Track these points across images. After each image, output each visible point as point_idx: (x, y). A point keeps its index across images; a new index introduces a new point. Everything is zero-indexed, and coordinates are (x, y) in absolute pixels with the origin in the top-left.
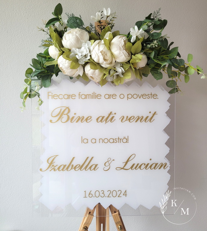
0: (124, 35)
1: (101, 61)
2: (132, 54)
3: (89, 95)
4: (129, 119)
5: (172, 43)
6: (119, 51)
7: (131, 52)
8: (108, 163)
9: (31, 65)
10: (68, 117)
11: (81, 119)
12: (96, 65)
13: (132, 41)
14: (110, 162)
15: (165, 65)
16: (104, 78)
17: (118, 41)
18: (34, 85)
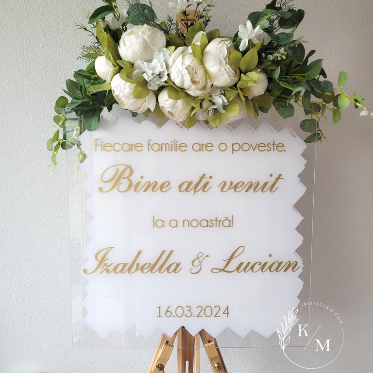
0: (227, 37)
1: (187, 84)
2: (241, 72)
3: (165, 145)
4: (235, 187)
5: (312, 52)
6: (219, 66)
7: (239, 68)
8: (197, 262)
9: (65, 91)
10: (131, 183)
11: (152, 186)
12: (178, 91)
13: (241, 48)
14: (201, 259)
15: (299, 92)
16: (193, 113)
17: (217, 49)
18: (70, 126)
